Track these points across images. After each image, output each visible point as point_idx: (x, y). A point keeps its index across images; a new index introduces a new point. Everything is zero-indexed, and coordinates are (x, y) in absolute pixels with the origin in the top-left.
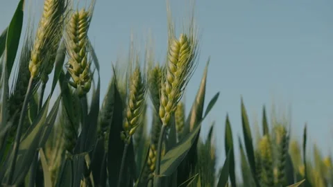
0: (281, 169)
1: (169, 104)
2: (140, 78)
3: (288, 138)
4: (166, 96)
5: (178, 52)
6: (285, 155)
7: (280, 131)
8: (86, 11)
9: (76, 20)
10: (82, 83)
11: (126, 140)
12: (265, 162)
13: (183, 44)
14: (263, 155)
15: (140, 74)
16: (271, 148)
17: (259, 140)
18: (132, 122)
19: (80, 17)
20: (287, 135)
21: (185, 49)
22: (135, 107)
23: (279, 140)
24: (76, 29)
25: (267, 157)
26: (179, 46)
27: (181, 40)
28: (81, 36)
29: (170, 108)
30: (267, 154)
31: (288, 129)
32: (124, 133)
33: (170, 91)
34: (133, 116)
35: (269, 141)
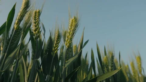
0: (112, 67)
1: (69, 40)
2: (59, 33)
3: (114, 56)
4: (68, 38)
5: (72, 23)
6: (113, 62)
7: (111, 54)
8: (40, 10)
9: (36, 13)
10: (37, 34)
11: (53, 55)
12: (106, 65)
13: (74, 19)
14: (105, 63)
15: (59, 32)
16: (108, 60)
17: (104, 57)
18: (56, 48)
19: (37, 12)
20: (113, 55)
21: (75, 21)
22: (57, 43)
23: (110, 57)
24: (35, 16)
25: (106, 63)
26: (73, 20)
27: (73, 18)
28: (37, 18)
29: (69, 42)
30: (106, 62)
31: (113, 53)
32: (53, 53)
33: (69, 35)
34: (56, 46)
35: (107, 58)
